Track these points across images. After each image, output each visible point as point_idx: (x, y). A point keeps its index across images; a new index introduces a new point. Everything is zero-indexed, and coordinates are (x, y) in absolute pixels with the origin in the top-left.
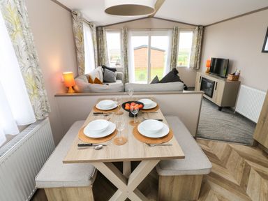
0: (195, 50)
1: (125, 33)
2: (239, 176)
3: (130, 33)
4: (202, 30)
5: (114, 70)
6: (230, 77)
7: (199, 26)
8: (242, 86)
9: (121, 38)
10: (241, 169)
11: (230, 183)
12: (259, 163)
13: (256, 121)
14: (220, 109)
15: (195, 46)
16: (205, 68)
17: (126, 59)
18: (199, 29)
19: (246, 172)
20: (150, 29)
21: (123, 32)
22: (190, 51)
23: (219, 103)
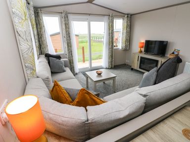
7: (128, 14)
18: (128, 17)
20: (89, 15)
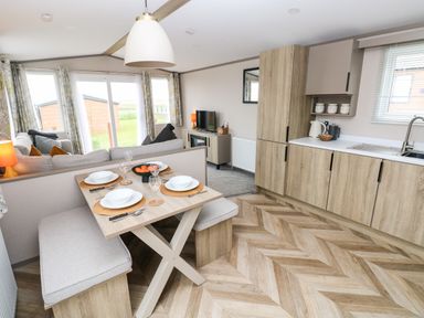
0: (174, 102)
1: (66, 76)
2: (256, 220)
3: (74, 76)
4: (178, 78)
5: (54, 137)
6: (220, 131)
7: (173, 73)
8: (234, 139)
9: (58, 83)
10: (255, 213)
11: (251, 228)
12: (265, 204)
13: (254, 171)
14: (218, 167)
15: (173, 97)
16: (190, 123)
17: (73, 118)
18: (174, 76)
19: (259, 214)
20: (108, 72)
21: (61, 73)
22: (167, 104)
23: (216, 161)
